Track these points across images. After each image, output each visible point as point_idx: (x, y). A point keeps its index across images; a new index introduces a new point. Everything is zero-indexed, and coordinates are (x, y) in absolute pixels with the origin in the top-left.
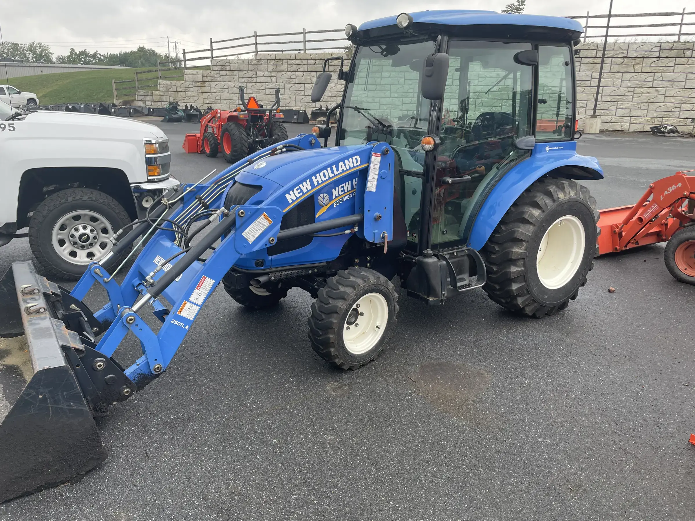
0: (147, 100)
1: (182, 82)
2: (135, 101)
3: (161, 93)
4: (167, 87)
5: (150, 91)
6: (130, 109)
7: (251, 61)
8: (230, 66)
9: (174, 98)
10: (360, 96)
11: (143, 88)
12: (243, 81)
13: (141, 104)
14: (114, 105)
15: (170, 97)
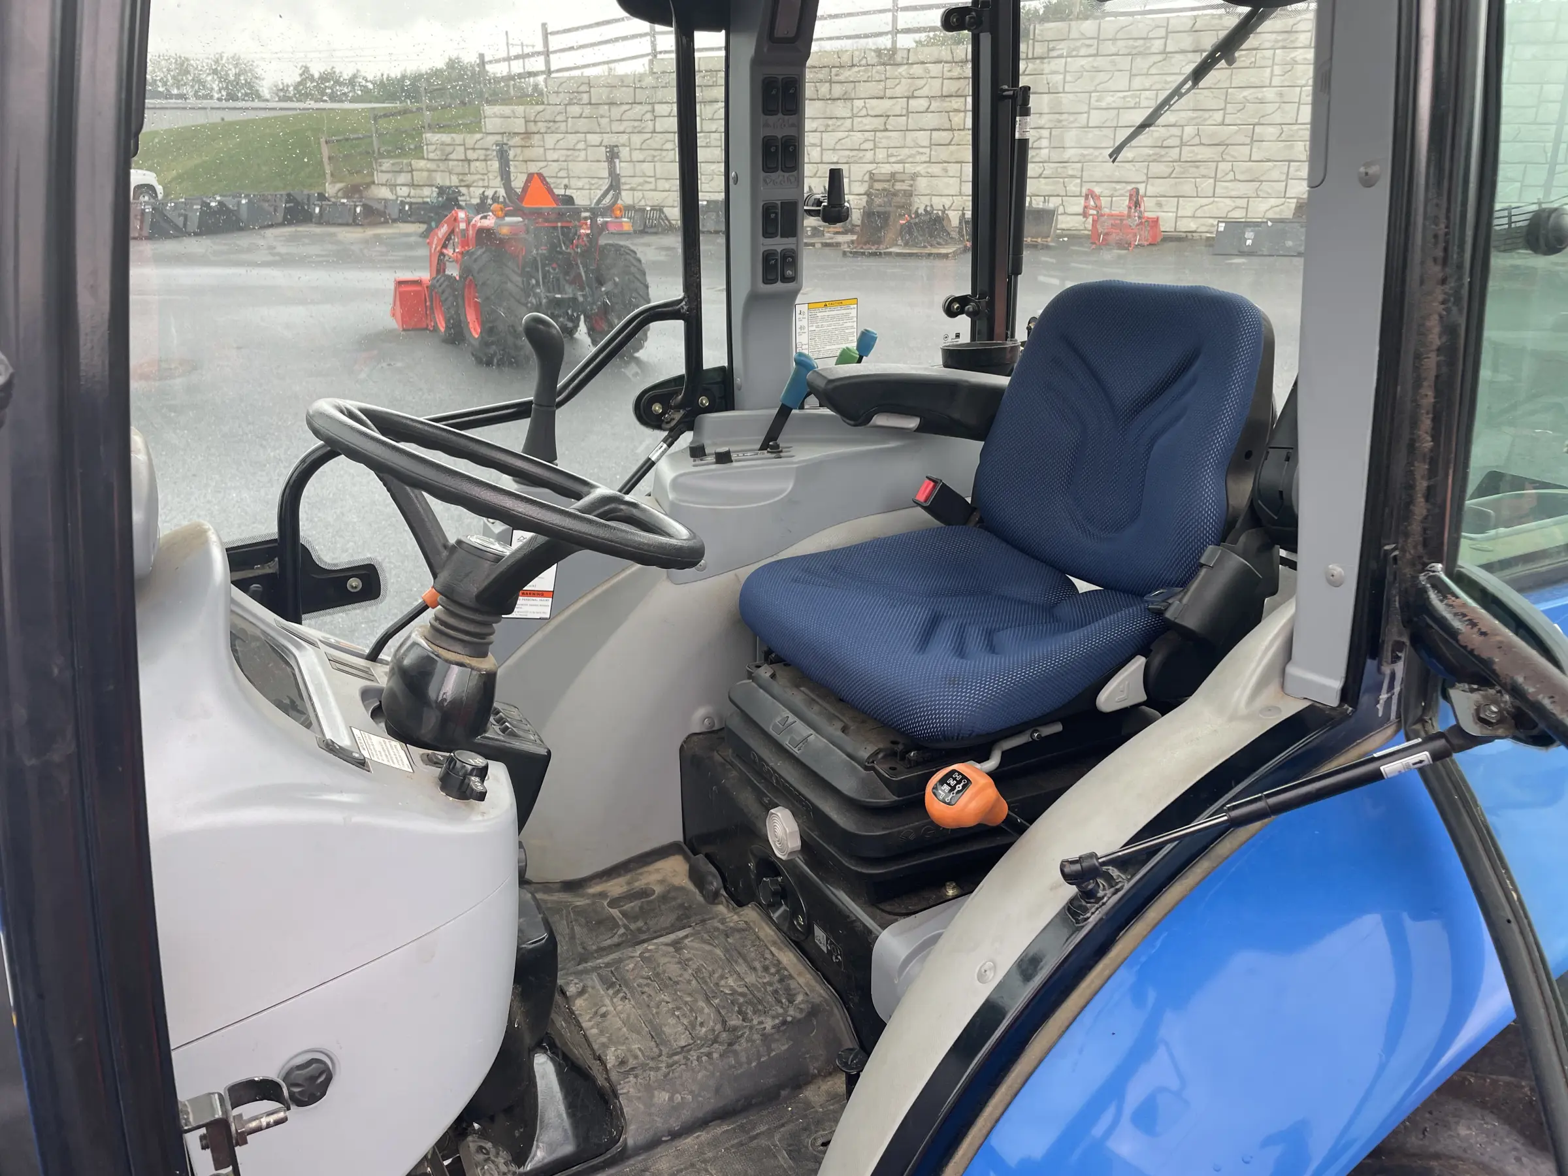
0: (399, 182)
1: (478, 136)
2: (373, 186)
3: (431, 165)
4: (442, 151)
5: (405, 161)
6: (356, 206)
7: (641, 77)
8: (589, 92)
9: (461, 177)
10: (910, 160)
11: (389, 155)
12: (621, 129)
13: (384, 193)
14: (322, 197)
15: (450, 173)
